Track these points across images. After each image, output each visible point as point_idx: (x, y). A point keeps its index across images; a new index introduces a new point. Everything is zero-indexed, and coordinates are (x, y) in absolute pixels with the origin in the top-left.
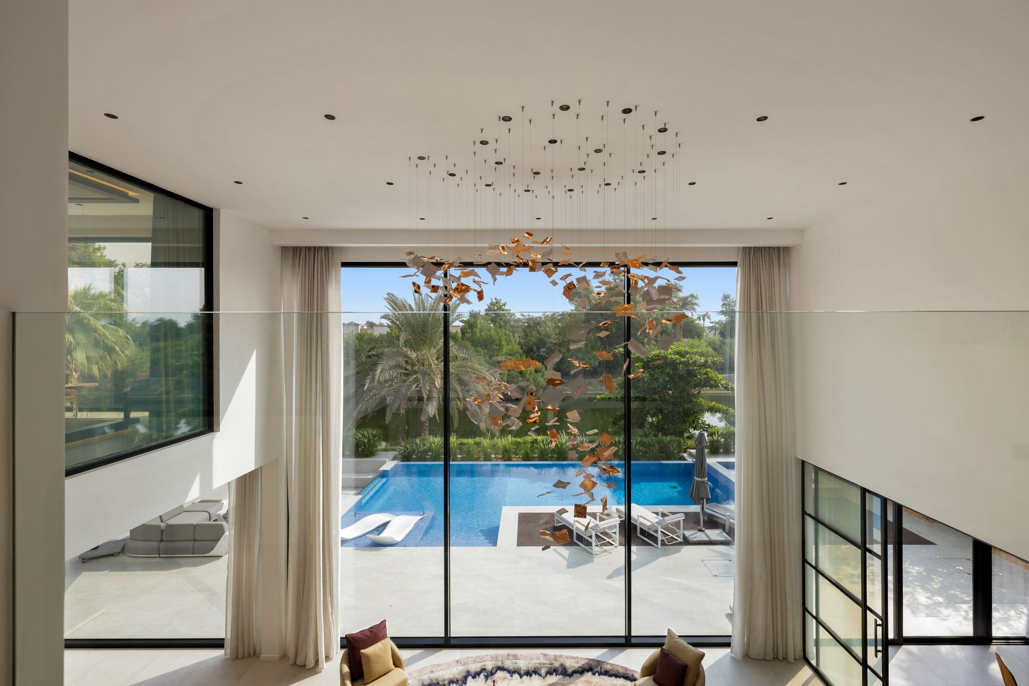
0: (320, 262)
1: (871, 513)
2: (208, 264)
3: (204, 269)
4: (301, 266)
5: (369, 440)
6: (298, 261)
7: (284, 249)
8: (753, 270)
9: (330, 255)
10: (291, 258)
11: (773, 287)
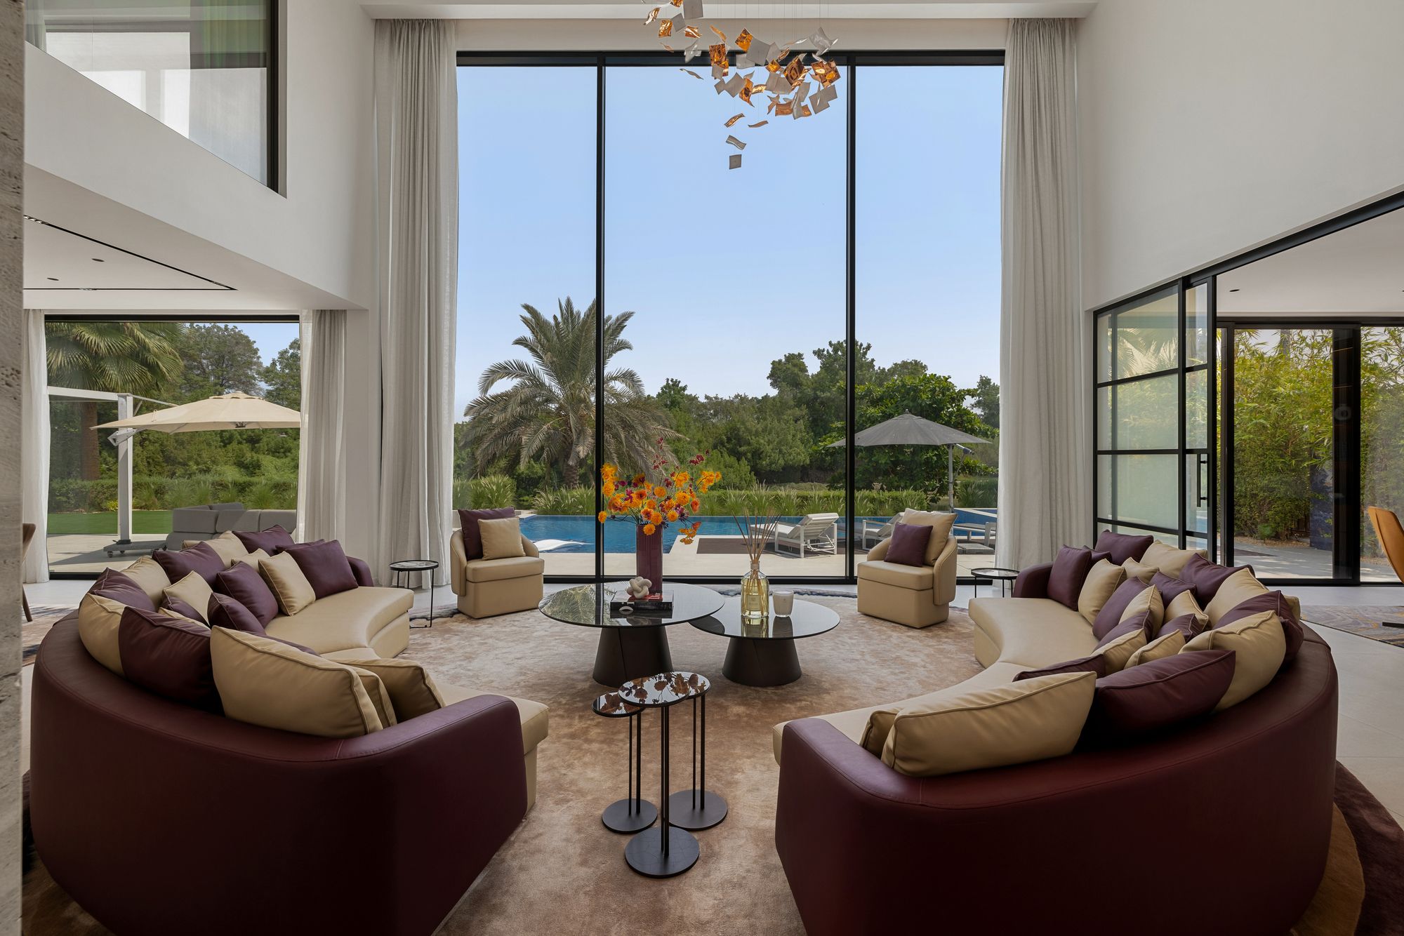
0: (427, 44)
1: (1193, 319)
2: (271, 60)
3: (266, 69)
4: (401, 53)
5: (498, 490)
6: (397, 45)
7: (379, 23)
8: (1027, 57)
9: (442, 38)
10: (388, 34)
11: (1055, 78)
